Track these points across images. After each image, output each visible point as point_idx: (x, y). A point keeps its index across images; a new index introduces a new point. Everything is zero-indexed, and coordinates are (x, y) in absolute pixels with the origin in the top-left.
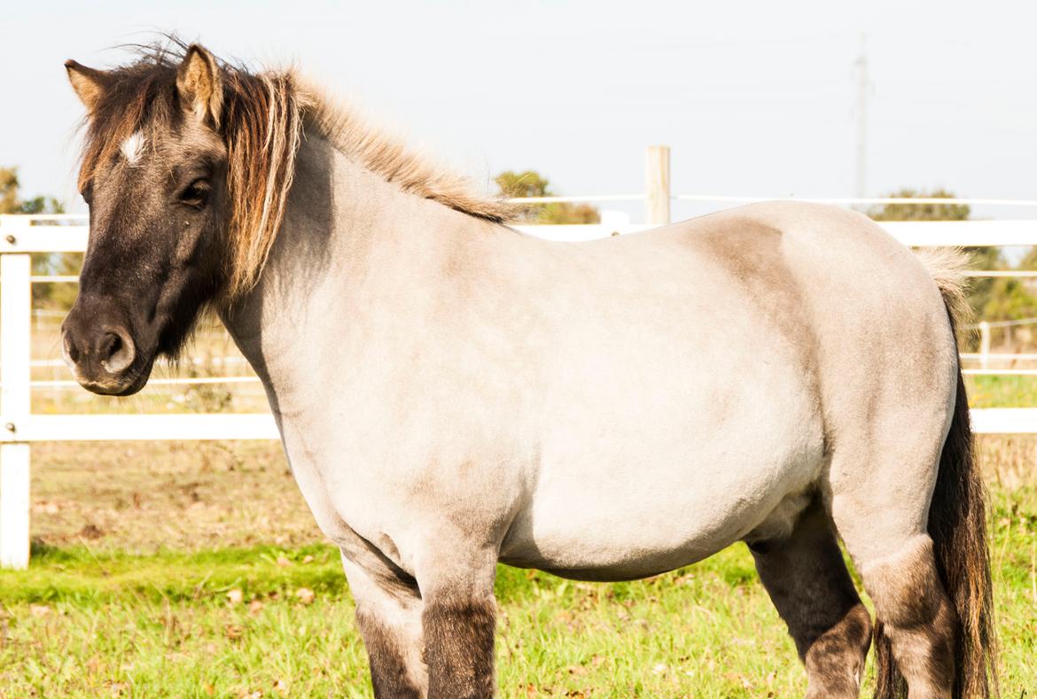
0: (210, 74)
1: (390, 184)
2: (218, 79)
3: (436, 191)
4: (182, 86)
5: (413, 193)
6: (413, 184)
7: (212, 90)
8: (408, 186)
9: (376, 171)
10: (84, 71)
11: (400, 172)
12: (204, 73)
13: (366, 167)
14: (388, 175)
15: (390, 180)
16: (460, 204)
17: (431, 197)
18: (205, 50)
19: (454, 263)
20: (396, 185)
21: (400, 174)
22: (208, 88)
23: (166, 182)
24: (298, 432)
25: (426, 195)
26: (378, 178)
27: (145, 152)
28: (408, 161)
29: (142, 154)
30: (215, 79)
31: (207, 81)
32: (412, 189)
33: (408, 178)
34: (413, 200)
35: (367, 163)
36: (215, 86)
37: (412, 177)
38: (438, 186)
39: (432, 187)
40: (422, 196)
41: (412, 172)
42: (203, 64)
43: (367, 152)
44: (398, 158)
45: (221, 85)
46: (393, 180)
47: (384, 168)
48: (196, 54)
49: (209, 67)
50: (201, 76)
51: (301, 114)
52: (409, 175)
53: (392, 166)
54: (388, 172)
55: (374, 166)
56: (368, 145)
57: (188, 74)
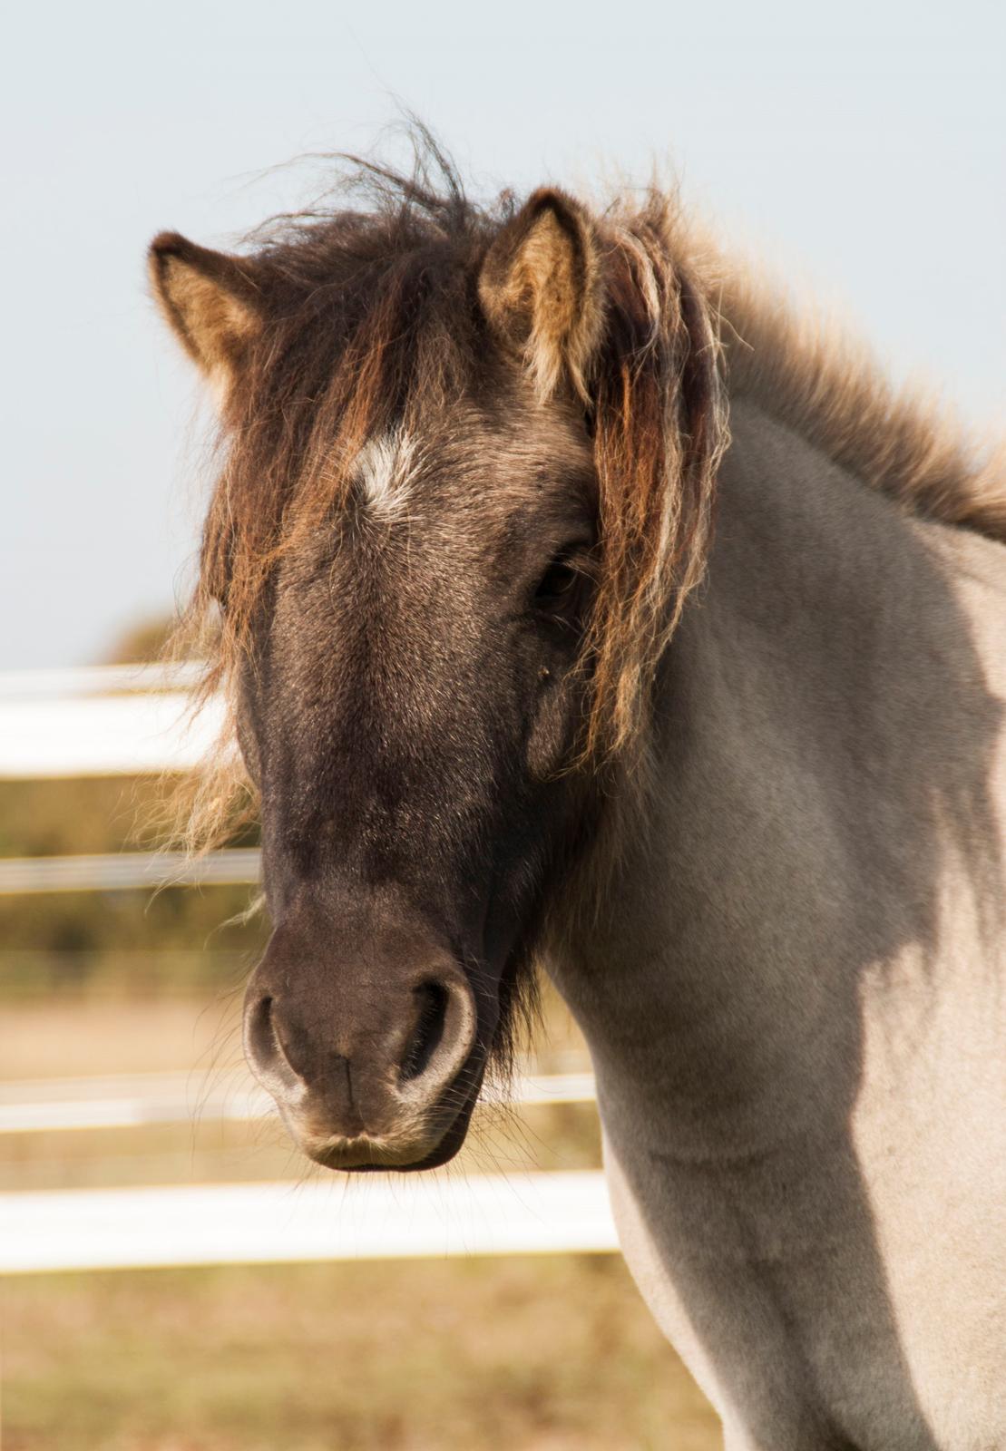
0: (578, 271)
2: (597, 283)
4: (496, 296)
7: (578, 311)
10: (206, 262)
12: (564, 268)
18: (574, 205)
22: (568, 308)
23: (491, 559)
27: (419, 479)
29: (414, 483)
30: (590, 285)
31: (568, 291)
36: (588, 304)
42: (563, 243)
45: (602, 301)
48: (547, 218)
49: (577, 252)
50: (554, 274)
57: (516, 267)
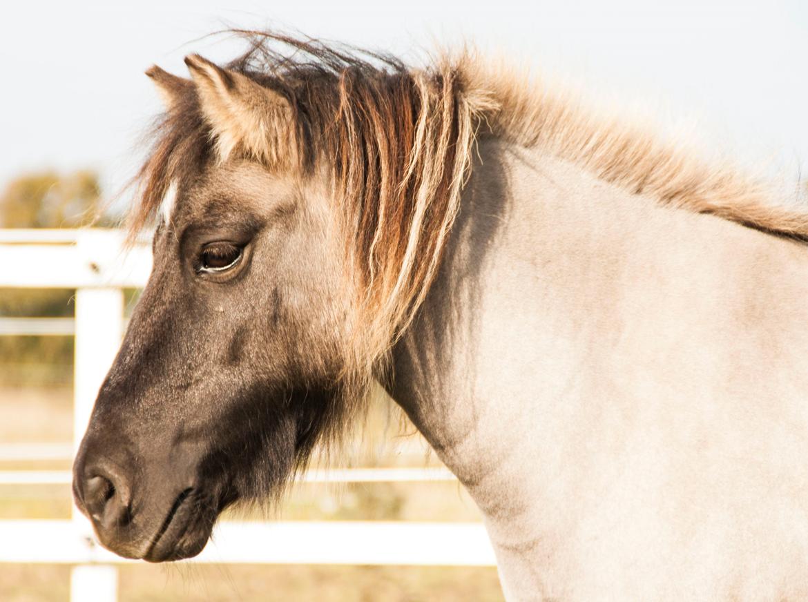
1: (640, 197)
3: (714, 201)
5: (680, 207)
6: (677, 193)
8: (669, 197)
9: (617, 181)
11: (653, 177)
13: (601, 177)
14: (636, 184)
15: (639, 191)
16: (752, 219)
17: (708, 211)
19: (753, 308)
20: (649, 200)
21: (653, 181)
24: (534, 573)
25: (700, 209)
26: (620, 192)
28: (663, 158)
32: (676, 202)
33: (668, 185)
34: (680, 218)
35: (601, 171)
37: (673, 184)
38: (715, 194)
39: (707, 197)
40: (693, 209)
41: (672, 176)
43: (599, 154)
44: (646, 157)
46: (645, 189)
47: (627, 176)
51: (474, 122)
52: (668, 181)
53: (639, 170)
54: (634, 181)
55: (612, 174)
56: (597, 145)
